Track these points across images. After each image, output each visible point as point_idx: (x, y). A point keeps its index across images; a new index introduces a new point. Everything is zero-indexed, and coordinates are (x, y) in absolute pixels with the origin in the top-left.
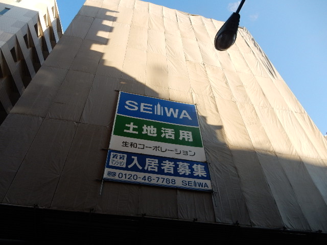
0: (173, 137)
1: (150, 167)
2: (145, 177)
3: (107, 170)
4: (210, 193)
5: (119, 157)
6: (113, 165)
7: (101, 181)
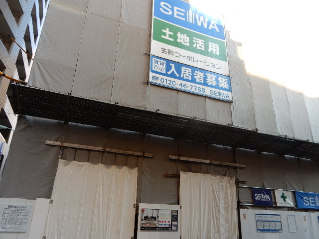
0: (203, 49)
1: (185, 75)
2: (181, 84)
3: (151, 74)
4: (230, 102)
5: (159, 63)
6: (155, 70)
7: (148, 84)
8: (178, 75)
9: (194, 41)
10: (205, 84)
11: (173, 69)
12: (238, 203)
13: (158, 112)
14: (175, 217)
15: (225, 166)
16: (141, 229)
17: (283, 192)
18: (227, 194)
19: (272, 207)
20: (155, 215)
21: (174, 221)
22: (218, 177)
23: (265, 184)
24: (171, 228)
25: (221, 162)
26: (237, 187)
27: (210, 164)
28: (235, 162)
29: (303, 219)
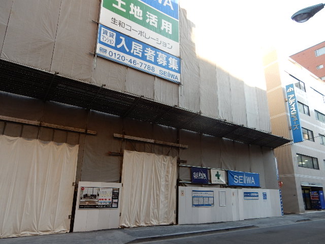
0: (156, 26)
1: (135, 51)
2: (131, 60)
3: (99, 46)
4: (179, 84)
5: (108, 34)
6: (104, 41)
7: (94, 56)
8: (128, 50)
9: (147, 15)
10: (156, 63)
11: (123, 43)
12: (178, 180)
13: (104, 87)
14: (116, 195)
15: (169, 146)
16: (80, 208)
17: (218, 171)
18: (168, 172)
19: (207, 184)
20: (95, 193)
21: (115, 199)
22: (161, 156)
23: (204, 164)
24: (112, 205)
25: (165, 142)
26: (178, 167)
27: (154, 144)
28: (178, 142)
29: (232, 195)
